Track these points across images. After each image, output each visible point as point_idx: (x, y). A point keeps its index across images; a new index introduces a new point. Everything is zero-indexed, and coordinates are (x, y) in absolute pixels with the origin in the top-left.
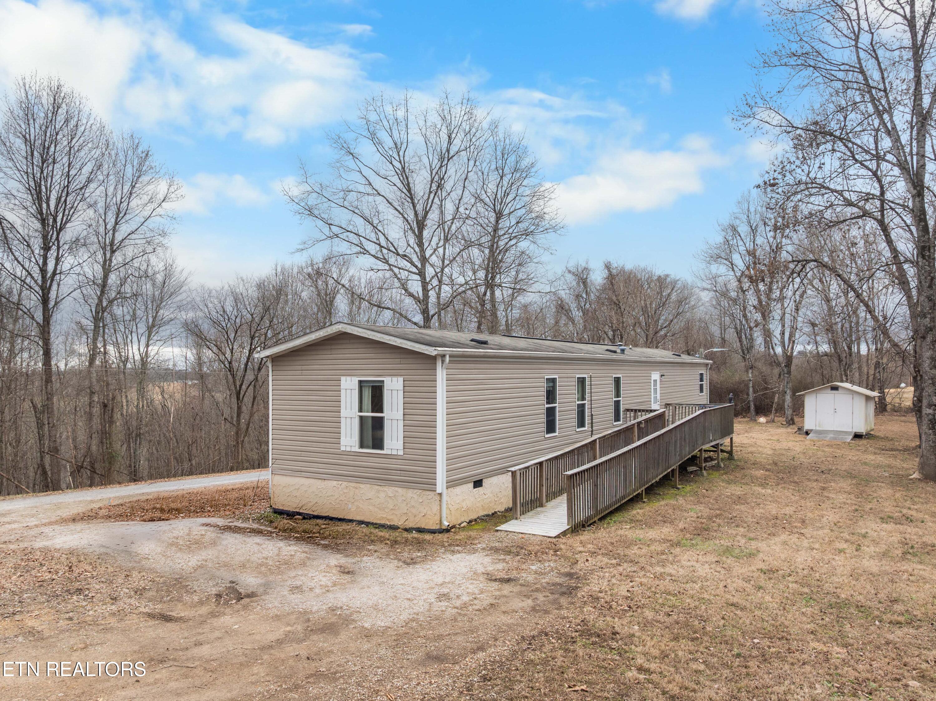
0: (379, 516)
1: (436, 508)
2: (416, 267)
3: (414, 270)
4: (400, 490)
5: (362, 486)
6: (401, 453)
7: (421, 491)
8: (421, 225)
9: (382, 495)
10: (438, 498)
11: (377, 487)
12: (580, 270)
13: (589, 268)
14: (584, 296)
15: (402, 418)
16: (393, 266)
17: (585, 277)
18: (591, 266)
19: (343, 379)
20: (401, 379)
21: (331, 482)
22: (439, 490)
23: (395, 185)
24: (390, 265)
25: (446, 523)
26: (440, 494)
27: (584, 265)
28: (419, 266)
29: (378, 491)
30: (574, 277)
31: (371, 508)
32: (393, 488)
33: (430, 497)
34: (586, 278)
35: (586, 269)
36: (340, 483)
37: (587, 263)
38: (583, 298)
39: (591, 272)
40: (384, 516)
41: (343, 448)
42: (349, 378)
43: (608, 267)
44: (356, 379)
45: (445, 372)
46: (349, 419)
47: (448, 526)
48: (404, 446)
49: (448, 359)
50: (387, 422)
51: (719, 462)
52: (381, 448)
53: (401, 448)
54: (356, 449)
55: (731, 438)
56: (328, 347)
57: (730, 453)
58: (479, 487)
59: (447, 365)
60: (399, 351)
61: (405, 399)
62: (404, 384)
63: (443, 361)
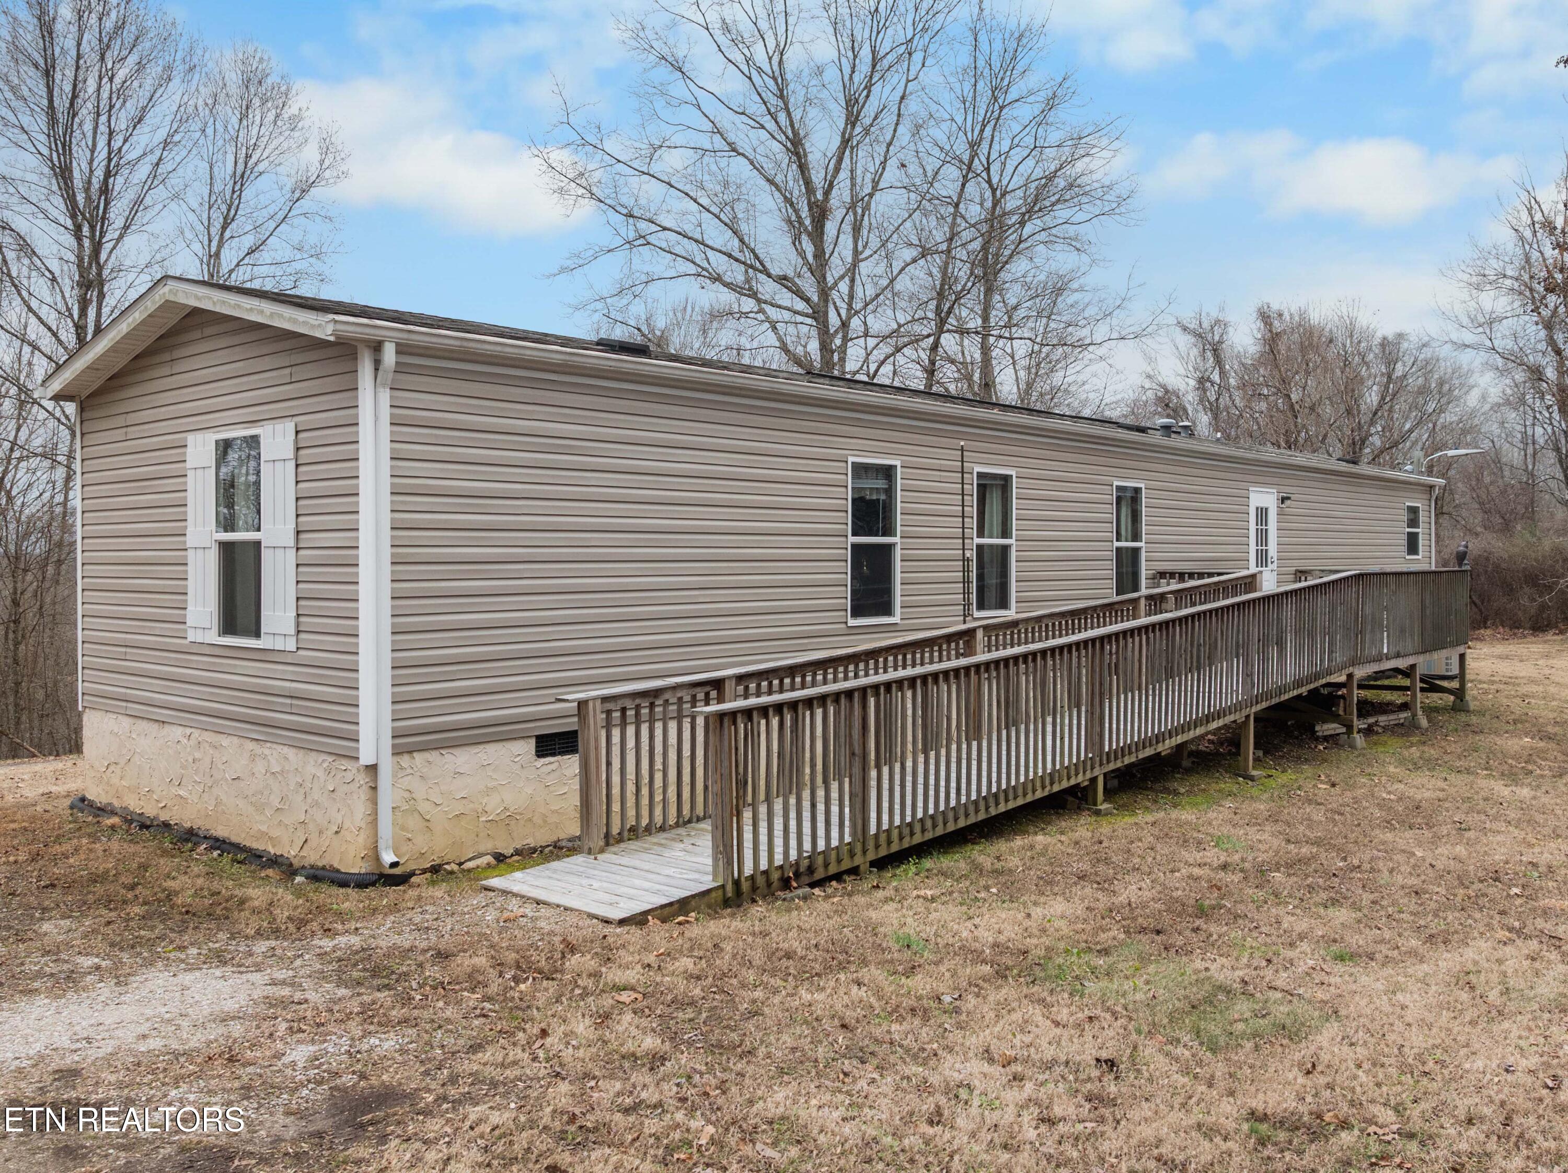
0: (255, 828)
1: (360, 809)
2: (807, 300)
3: (800, 305)
4: (290, 753)
5: (225, 741)
6: (291, 645)
7: (330, 759)
8: (820, 213)
9: (260, 767)
10: (363, 779)
11: (251, 745)
12: (1206, 325)
13: (1227, 319)
14: (1216, 377)
15: (292, 543)
16: (765, 302)
17: (1217, 338)
18: (1230, 317)
19: (191, 438)
20: (289, 426)
21: (174, 728)
22: (367, 756)
23: (763, 127)
24: (759, 301)
25: (388, 857)
26: (372, 769)
27: (1214, 314)
28: (815, 298)
29: (253, 757)
30: (1193, 340)
31: (241, 803)
32: (279, 748)
33: (349, 776)
34: (1220, 342)
35: (1218, 322)
36: (188, 731)
37: (1222, 309)
38: (1213, 384)
39: (1231, 330)
40: (264, 828)
41: (192, 636)
42: (199, 436)
43: (1265, 317)
44: (212, 437)
45: (385, 396)
46: (200, 552)
47: (394, 865)
48: (298, 624)
49: (389, 355)
50: (266, 555)
51: (1414, 715)
52: (257, 634)
53: (292, 631)
54: (213, 637)
55: (1462, 657)
56: (166, 357)
57: (1460, 694)
58: (562, 753)
59: (391, 376)
60: (287, 345)
61: (301, 485)
62: (296, 441)
63: (377, 363)
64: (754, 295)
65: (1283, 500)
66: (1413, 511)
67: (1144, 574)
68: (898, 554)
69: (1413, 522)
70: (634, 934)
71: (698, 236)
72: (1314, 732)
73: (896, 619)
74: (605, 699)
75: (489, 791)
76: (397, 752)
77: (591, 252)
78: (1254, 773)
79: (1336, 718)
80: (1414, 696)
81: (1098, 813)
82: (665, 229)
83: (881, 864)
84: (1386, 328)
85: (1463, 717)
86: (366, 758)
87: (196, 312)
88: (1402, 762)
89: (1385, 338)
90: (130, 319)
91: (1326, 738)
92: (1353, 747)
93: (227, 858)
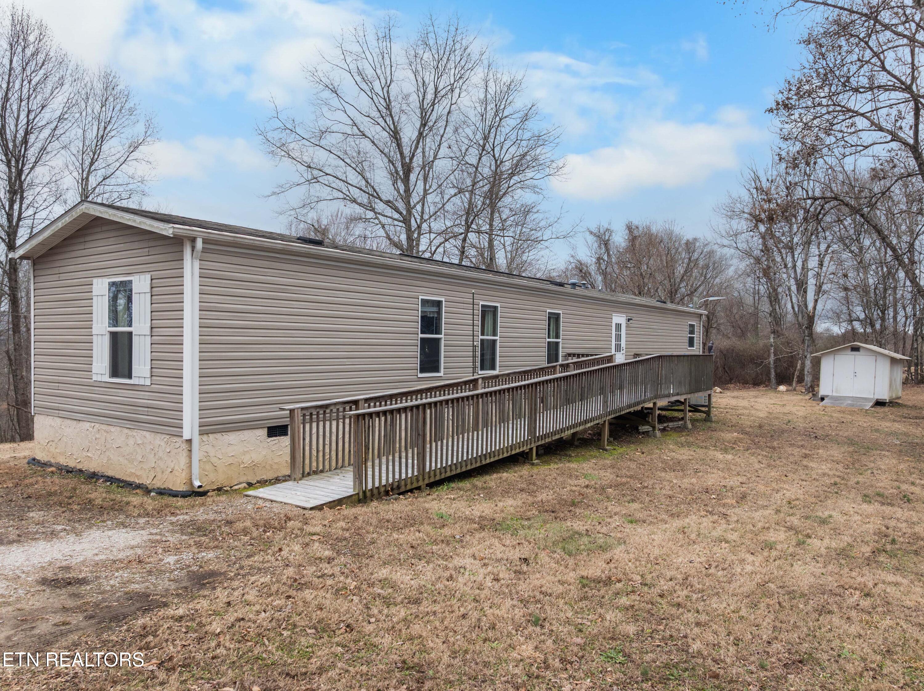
0: (129, 471)
1: (183, 460)
2: (401, 213)
3: (396, 216)
4: (147, 434)
5: (113, 429)
6: (148, 382)
7: (168, 437)
8: (408, 170)
9: (131, 441)
10: (185, 446)
11: (126, 431)
12: (602, 231)
13: (612, 229)
14: (606, 258)
15: (149, 333)
16: (379, 214)
17: (607, 238)
18: (613, 227)
19: (95, 281)
20: (148, 277)
21: (85, 423)
22: (187, 435)
23: (379, 124)
24: (376, 213)
25: (197, 483)
26: (189, 441)
27: (606, 226)
28: (404, 213)
29: (127, 437)
30: (595, 239)
31: (121, 459)
32: (141, 432)
33: (177, 445)
34: (608, 240)
35: (607, 230)
36: (93, 424)
37: (610, 224)
38: (604, 261)
39: (613, 234)
40: (133, 471)
41: (95, 378)
42: (100, 279)
43: (630, 228)
44: (106, 281)
45: (197, 264)
46: (100, 337)
47: (200, 487)
48: (151, 372)
49: (199, 244)
50: (135, 339)
51: (686, 423)
52: (130, 377)
53: (149, 376)
54: (107, 378)
55: (709, 395)
56: (82, 240)
57: (708, 413)
58: (280, 435)
59: (200, 254)
60: (147, 237)
61: (153, 305)
62: (151, 284)
63: (193, 248)
64: (373, 210)
65: (629, 320)
66: (692, 326)
67: (560, 354)
68: (443, 343)
69: (692, 332)
70: (317, 513)
71: (344, 179)
72: (638, 430)
73: (441, 374)
74: (303, 409)
75: (245, 453)
76: (201, 433)
77: (288, 185)
78: (607, 448)
79: (648, 423)
80: (685, 414)
81: (533, 464)
82: (327, 174)
83: (432, 485)
84: (688, 235)
85: (709, 424)
86: (187, 436)
87: (98, 218)
88: (676, 443)
89: (688, 241)
90: (63, 221)
91: (643, 433)
92: (655, 436)
93: (114, 486)
